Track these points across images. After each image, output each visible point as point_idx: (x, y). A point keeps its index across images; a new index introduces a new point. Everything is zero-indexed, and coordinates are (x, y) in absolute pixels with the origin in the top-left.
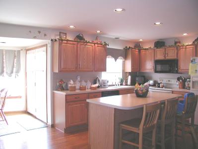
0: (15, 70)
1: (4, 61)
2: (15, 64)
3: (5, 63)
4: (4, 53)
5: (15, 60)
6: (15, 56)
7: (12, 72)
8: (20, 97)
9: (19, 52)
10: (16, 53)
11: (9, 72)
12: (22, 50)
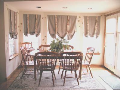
0: (96, 32)
1: (88, 25)
2: (96, 28)
3: (88, 27)
4: (88, 18)
5: (96, 24)
6: (96, 21)
7: (93, 34)
8: (99, 54)
9: (99, 17)
10: (97, 18)
11: (91, 34)
12: (102, 16)
